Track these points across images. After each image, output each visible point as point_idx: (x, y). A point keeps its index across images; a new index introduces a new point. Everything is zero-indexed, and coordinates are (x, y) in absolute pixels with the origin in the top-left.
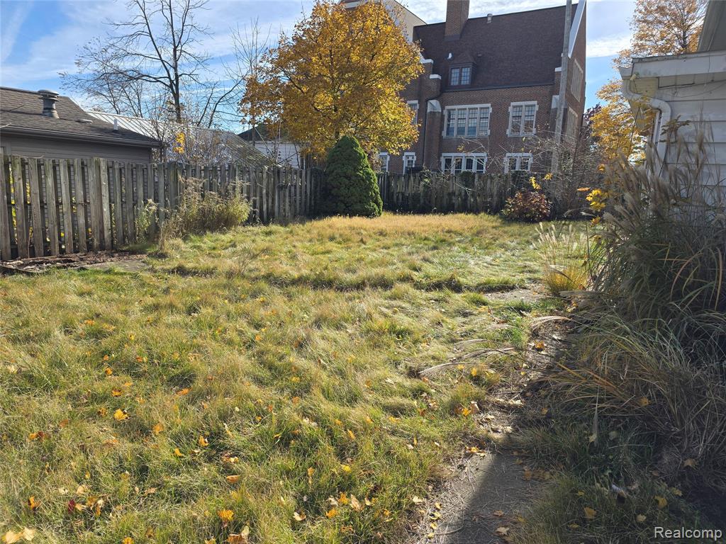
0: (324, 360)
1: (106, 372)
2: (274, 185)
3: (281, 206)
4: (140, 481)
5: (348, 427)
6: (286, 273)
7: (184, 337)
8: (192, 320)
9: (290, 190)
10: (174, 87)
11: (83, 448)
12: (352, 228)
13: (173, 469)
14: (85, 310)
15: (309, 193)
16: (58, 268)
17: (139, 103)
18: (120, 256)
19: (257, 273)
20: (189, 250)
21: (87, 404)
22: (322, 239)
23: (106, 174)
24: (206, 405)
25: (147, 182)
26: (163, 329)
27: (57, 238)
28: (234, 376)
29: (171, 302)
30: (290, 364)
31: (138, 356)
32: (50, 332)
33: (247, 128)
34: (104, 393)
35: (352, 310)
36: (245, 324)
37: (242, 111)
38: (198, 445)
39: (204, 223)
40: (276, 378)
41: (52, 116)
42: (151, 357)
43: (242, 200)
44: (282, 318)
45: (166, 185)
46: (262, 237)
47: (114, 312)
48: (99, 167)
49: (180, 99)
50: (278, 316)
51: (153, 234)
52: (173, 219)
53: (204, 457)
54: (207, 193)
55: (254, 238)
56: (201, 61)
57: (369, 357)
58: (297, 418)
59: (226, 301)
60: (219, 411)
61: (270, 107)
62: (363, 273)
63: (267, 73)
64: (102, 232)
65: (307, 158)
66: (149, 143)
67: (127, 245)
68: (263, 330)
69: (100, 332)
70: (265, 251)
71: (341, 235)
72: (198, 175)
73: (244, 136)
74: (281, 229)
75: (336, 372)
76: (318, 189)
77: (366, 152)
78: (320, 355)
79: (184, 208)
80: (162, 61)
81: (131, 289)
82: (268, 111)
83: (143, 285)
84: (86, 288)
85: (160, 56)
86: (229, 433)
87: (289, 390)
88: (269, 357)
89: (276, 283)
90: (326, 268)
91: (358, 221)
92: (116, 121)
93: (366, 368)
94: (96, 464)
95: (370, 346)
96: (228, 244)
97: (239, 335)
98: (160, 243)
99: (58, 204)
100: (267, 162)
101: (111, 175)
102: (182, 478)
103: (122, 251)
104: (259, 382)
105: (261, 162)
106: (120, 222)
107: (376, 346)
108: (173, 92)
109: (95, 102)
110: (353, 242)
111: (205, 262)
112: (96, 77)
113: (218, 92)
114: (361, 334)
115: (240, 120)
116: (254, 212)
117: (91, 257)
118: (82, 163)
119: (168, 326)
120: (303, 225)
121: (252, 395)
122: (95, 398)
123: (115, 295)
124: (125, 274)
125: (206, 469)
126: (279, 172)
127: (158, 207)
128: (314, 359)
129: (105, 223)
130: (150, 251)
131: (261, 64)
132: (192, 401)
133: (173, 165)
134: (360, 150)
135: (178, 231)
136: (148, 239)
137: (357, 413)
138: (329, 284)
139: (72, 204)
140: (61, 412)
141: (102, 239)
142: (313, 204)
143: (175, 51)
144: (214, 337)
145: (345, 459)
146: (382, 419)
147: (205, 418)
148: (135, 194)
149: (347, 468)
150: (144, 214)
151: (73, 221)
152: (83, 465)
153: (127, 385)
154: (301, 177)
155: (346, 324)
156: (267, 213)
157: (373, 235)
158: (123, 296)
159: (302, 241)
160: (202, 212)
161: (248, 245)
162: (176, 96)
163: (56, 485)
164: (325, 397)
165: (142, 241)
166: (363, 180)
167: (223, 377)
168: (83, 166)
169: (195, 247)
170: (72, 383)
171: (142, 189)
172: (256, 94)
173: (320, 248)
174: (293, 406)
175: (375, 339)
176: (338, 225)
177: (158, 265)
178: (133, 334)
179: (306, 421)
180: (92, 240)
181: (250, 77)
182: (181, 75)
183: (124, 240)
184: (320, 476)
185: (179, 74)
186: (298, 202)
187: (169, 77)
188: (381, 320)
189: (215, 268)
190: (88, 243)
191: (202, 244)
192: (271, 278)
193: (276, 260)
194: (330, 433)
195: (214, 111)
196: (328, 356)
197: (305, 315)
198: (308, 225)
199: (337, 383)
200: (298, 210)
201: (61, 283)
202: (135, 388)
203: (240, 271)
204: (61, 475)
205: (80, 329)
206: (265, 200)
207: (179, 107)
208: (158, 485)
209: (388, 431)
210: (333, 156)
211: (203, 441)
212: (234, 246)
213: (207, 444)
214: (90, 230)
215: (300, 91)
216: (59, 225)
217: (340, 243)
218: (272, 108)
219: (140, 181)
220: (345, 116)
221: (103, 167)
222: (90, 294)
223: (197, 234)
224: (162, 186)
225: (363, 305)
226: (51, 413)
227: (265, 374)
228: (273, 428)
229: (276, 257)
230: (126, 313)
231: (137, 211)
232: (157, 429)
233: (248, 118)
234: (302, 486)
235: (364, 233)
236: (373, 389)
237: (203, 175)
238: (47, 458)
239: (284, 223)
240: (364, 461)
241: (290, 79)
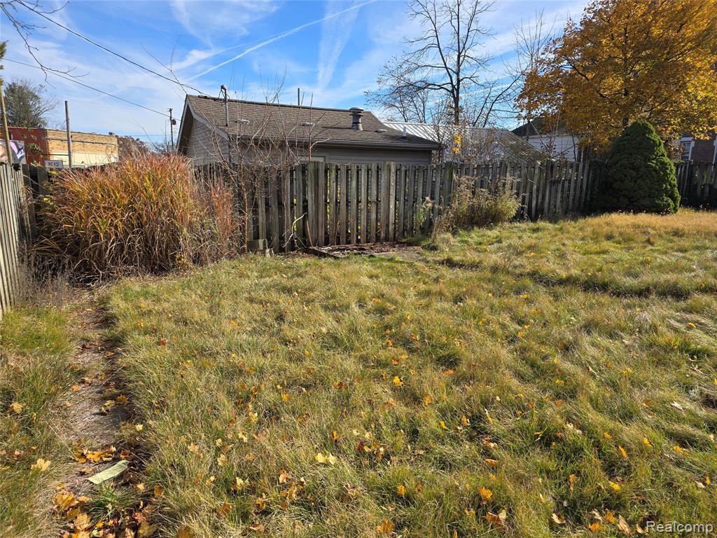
0: (592, 368)
1: (388, 343)
2: (546, 180)
3: (552, 202)
4: (412, 441)
5: (619, 443)
6: (553, 271)
7: (450, 322)
8: (459, 309)
9: (563, 185)
10: (455, 92)
11: (370, 402)
12: (636, 227)
13: (439, 439)
14: (373, 290)
15: (584, 188)
16: (355, 254)
17: (424, 111)
18: (399, 246)
19: (522, 270)
20: (456, 244)
21: (373, 367)
22: (597, 238)
23: (394, 175)
24: (469, 389)
25: (426, 182)
26: (433, 313)
27: (355, 229)
28: (496, 366)
29: (441, 291)
30: (554, 365)
31: (412, 334)
32: (349, 304)
33: (522, 123)
34: (386, 361)
35: (631, 318)
36: (508, 319)
37: (518, 107)
38: (460, 423)
39: (473, 219)
40: (538, 376)
41: (358, 129)
42: (422, 336)
43: (511, 196)
44: (547, 318)
45: (442, 184)
46: (529, 234)
47: (394, 293)
48: (390, 170)
49: (459, 103)
50: (542, 314)
51: (427, 229)
52: (445, 215)
53: (465, 435)
54: (478, 190)
55: (521, 234)
56: (482, 63)
57: (651, 374)
58: (560, 421)
59: (490, 295)
60: (481, 396)
61: (549, 100)
62: (647, 278)
63: (548, 64)
64: (388, 226)
65: (586, 151)
66: (430, 146)
67: (405, 238)
68: (526, 327)
69: (384, 309)
70: (531, 248)
71: (621, 234)
72: (471, 173)
73: (519, 132)
74: (550, 226)
75: (608, 384)
76: (596, 183)
77: (662, 138)
78: (589, 362)
79: (455, 205)
80: (447, 68)
81: (408, 275)
82: (546, 104)
83: (417, 273)
84: (375, 272)
85: (445, 64)
86: (490, 419)
87: (551, 391)
88: (532, 355)
89: (541, 281)
90: (600, 270)
91: (644, 218)
92: (405, 128)
93: (645, 385)
94: (379, 417)
95: (653, 362)
96: (494, 240)
97: (502, 328)
98: (433, 237)
99: (358, 202)
100: (540, 157)
101: (398, 177)
102: (447, 449)
103: (401, 243)
104: (521, 377)
105: (534, 157)
106: (402, 218)
107: (660, 363)
108: (454, 97)
109: (389, 113)
110: (637, 242)
111: (472, 256)
112: (392, 91)
113: (496, 91)
114: (641, 347)
115: (515, 116)
116: (523, 208)
117: (378, 246)
118: (378, 167)
119: (438, 311)
120: (575, 222)
121: (514, 388)
122: (380, 364)
123: (396, 280)
124: (403, 262)
125: (467, 447)
126: (552, 167)
127: (433, 204)
128: (582, 365)
129: (390, 216)
130: (424, 243)
131: (543, 57)
132: (457, 383)
133: (449, 165)
134: (655, 137)
135: (449, 227)
136: (423, 233)
137: (630, 432)
138: (604, 287)
139: (368, 202)
140: (355, 369)
141: (387, 233)
142: (589, 199)
143: (459, 57)
144: (477, 326)
145: (614, 476)
146: (663, 445)
147: (468, 399)
148: (415, 192)
149: (616, 487)
150: (422, 210)
151: (367, 216)
152: (370, 415)
153: (403, 357)
154: (577, 170)
155: (622, 334)
156: (536, 209)
157: (664, 235)
158: (401, 281)
159: (572, 240)
160: (472, 208)
161: (514, 241)
162: (456, 100)
163: (352, 427)
164: (593, 407)
165: (418, 235)
166: (656, 171)
167: (485, 365)
168: (378, 169)
169: (463, 241)
170: (363, 347)
171: (421, 188)
172: (534, 87)
173: (594, 247)
174: (557, 409)
175: (660, 356)
176: (618, 223)
177: (430, 256)
178: (409, 315)
179: (570, 426)
180: (380, 233)
181: (529, 71)
182: (462, 80)
183: (404, 233)
184: (583, 486)
185: (461, 78)
186: (571, 198)
187: (452, 83)
188: (670, 335)
189: (480, 262)
190: (376, 234)
191: (469, 239)
192: (537, 276)
193: (542, 257)
194: (597, 445)
195: (490, 109)
196: (598, 365)
197: (572, 318)
198: (581, 221)
199: (608, 395)
200: (571, 206)
201: (357, 266)
202: (409, 361)
203: (505, 267)
204: (354, 419)
205: (370, 305)
206: (534, 196)
207: (458, 110)
208: (426, 449)
209: (671, 460)
210: (619, 145)
211: (466, 421)
212: (500, 241)
213: (469, 424)
214: (379, 224)
215: (584, 78)
216: (357, 219)
217: (619, 243)
218: (550, 101)
219: (421, 181)
220: (637, 99)
221: (393, 170)
222: (377, 277)
223: (465, 229)
224: (438, 184)
225: (645, 315)
226: (349, 369)
227: (526, 370)
228: (534, 425)
229: (542, 255)
230: (404, 295)
231: (416, 207)
232: (427, 401)
233: (524, 114)
234: (563, 489)
235: (652, 232)
236: (654, 410)
237: (475, 173)
238: (344, 404)
239: (554, 220)
240: (638, 485)
241: (574, 67)
